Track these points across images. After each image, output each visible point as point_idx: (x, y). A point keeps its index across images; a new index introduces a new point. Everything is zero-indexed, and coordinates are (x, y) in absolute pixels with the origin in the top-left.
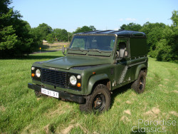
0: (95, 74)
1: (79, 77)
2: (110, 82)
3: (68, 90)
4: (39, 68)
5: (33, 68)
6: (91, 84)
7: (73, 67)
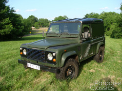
0: (66, 52)
1: (54, 54)
2: (78, 57)
3: (46, 64)
4: (26, 48)
5: (21, 49)
6: (63, 59)
7: (50, 47)
